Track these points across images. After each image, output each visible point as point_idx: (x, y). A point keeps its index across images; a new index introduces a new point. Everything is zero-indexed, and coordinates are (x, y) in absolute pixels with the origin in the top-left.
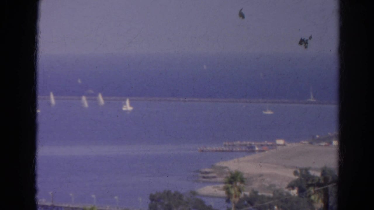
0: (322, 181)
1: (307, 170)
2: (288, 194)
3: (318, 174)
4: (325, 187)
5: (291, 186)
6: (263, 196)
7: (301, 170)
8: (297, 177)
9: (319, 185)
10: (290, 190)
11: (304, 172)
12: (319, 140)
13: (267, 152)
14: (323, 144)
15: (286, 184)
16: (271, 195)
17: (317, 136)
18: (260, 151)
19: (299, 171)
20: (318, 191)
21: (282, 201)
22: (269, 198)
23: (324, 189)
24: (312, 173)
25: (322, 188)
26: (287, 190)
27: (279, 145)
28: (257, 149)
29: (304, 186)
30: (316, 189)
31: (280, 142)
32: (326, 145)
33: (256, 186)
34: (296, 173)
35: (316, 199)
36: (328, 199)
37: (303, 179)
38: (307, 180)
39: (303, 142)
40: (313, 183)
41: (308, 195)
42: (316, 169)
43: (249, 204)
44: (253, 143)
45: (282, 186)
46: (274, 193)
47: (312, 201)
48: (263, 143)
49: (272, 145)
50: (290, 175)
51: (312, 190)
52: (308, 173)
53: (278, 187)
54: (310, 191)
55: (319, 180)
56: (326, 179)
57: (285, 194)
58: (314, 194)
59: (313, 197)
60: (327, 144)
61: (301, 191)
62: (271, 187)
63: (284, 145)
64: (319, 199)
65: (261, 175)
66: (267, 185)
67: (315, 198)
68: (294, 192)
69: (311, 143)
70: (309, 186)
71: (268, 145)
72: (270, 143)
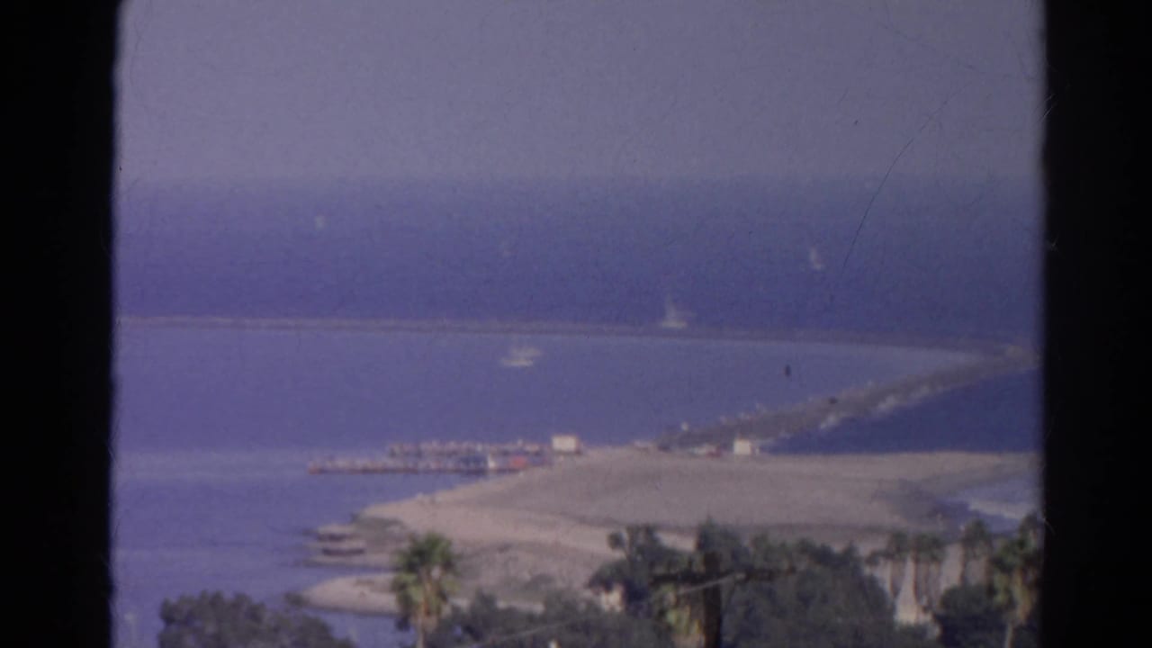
0: (699, 567)
1: (649, 530)
2: (593, 607)
3: (687, 545)
4: (710, 584)
5: (602, 581)
6: (510, 612)
7: (634, 531)
8: (619, 555)
9: (689, 577)
10: (598, 594)
11: (641, 540)
12: (689, 441)
13: (521, 475)
14: (703, 450)
15: (583, 575)
16: (539, 608)
17: (685, 427)
18: (501, 471)
19: (625, 536)
20: (688, 596)
21: (573, 628)
22: (531, 619)
23: (706, 591)
24: (668, 540)
25: (700, 587)
26: (588, 594)
27: (561, 453)
28: (492, 464)
29: (642, 578)
30: (683, 590)
31: (564, 443)
32: (711, 455)
33: (489, 579)
34: (615, 541)
35: (684, 622)
36: (719, 622)
37: (639, 558)
38: (652, 565)
39: (638, 444)
40: (673, 571)
41: (656, 608)
42: (680, 531)
43: (468, 637)
44: (479, 448)
45: (575, 581)
46: (547, 604)
47: (670, 628)
48: (509, 447)
49: (537, 454)
50: (596, 547)
51: (669, 593)
52: (655, 541)
53: (560, 585)
54: (662, 599)
55: (691, 562)
56: (711, 560)
57: (582, 607)
58: (677, 605)
59: (672, 617)
60: (713, 449)
61: (633, 596)
62: (536, 583)
63: (578, 453)
64: (691, 619)
65: (504, 548)
66: (526, 576)
67: (679, 620)
68: (612, 600)
69: (665, 448)
70: (658, 581)
71: (526, 453)
72: (532, 448)
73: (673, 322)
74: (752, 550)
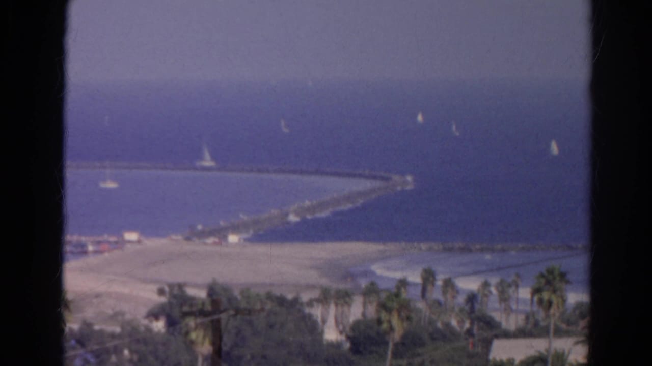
0: (208, 307)
1: (181, 286)
2: (149, 330)
3: (202, 294)
4: (216, 317)
5: (154, 315)
6: (101, 332)
7: (171, 286)
8: (163, 300)
9: (202, 313)
10: (151, 321)
11: (176, 291)
12: (203, 235)
13: (106, 255)
14: (211, 240)
15: (143, 311)
16: (118, 330)
17: (200, 227)
18: (96, 252)
19: (167, 289)
20: (202, 324)
21: (138, 341)
22: (113, 336)
23: (212, 321)
24: (191, 292)
25: (209, 319)
26: (145, 322)
27: (130, 242)
28: (90, 248)
29: (176, 313)
30: (199, 320)
31: (131, 236)
32: (215, 243)
33: (89, 313)
34: (161, 292)
35: (200, 339)
36: (220, 338)
37: (174, 301)
38: (181, 305)
39: (174, 237)
40: (194, 309)
41: (184, 331)
42: (196, 286)
43: (78, 346)
44: (83, 239)
45: (138, 314)
46: (123, 328)
47: (192, 342)
48: (100, 239)
49: (116, 243)
50: (151, 296)
51: (191, 322)
52: (183, 292)
53: (128, 317)
54: (187, 325)
55: (203, 304)
56: (215, 303)
57: (142, 329)
58: (196, 328)
59: (193, 336)
60: (216, 240)
61: (171, 323)
62: (116, 316)
63: (139, 242)
64: (204, 337)
65: (98, 296)
66: (110, 312)
67: (197, 337)
68: (159, 326)
69: (188, 239)
70: (186, 314)
71: (109, 243)
72: (113, 239)
73: (208, 162)
74: (239, 297)
